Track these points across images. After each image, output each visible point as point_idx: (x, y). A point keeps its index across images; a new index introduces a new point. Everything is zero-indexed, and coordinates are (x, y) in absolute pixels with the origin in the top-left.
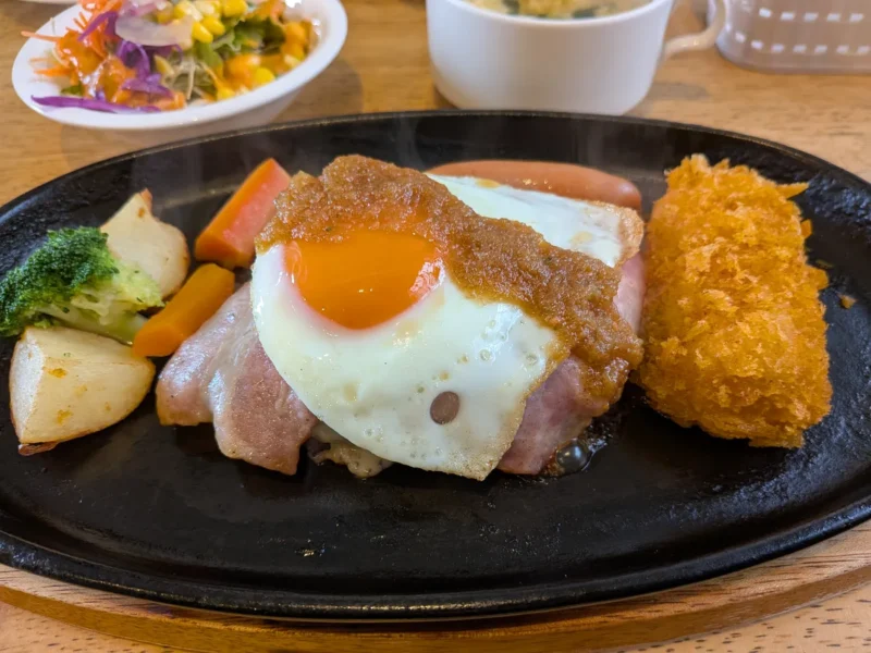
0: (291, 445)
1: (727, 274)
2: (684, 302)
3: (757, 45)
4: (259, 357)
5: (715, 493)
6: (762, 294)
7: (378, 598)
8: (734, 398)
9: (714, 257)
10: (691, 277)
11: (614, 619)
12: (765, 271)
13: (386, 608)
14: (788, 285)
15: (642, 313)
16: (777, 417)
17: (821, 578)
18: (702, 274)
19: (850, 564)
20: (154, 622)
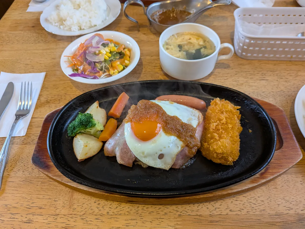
0: (131, 162)
1: (218, 130)
2: (209, 135)
3: (244, 54)
4: (125, 144)
5: (214, 174)
6: (224, 135)
7: (148, 192)
8: (217, 156)
9: (216, 126)
10: (211, 130)
11: (191, 198)
12: (226, 130)
13: (150, 194)
14: (230, 133)
15: (202, 135)
16: (226, 160)
17: (232, 192)
18: (214, 129)
19: (238, 190)
20: (106, 195)
